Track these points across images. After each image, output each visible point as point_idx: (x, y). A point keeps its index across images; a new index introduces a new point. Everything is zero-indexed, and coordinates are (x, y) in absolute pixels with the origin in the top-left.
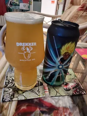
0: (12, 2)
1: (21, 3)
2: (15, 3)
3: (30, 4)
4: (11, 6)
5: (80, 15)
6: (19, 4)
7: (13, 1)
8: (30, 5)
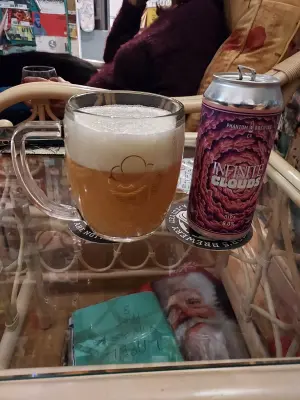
0: (10, 36)
1: (40, 34)
2: (18, 36)
3: (70, 38)
4: (6, 49)
5: (229, 63)
6: (34, 39)
7: (11, 32)
8: (72, 42)
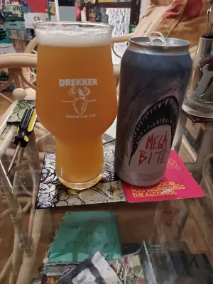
1: (27, 12)
3: (50, 14)
6: (22, 15)
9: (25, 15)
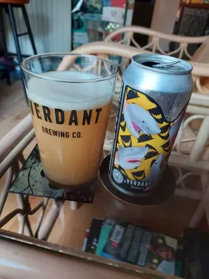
9: (104, 8)
